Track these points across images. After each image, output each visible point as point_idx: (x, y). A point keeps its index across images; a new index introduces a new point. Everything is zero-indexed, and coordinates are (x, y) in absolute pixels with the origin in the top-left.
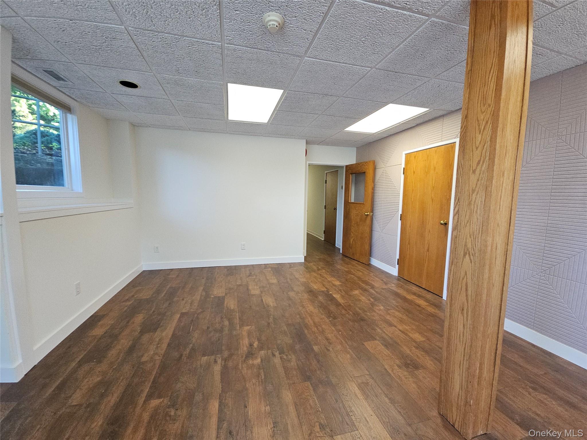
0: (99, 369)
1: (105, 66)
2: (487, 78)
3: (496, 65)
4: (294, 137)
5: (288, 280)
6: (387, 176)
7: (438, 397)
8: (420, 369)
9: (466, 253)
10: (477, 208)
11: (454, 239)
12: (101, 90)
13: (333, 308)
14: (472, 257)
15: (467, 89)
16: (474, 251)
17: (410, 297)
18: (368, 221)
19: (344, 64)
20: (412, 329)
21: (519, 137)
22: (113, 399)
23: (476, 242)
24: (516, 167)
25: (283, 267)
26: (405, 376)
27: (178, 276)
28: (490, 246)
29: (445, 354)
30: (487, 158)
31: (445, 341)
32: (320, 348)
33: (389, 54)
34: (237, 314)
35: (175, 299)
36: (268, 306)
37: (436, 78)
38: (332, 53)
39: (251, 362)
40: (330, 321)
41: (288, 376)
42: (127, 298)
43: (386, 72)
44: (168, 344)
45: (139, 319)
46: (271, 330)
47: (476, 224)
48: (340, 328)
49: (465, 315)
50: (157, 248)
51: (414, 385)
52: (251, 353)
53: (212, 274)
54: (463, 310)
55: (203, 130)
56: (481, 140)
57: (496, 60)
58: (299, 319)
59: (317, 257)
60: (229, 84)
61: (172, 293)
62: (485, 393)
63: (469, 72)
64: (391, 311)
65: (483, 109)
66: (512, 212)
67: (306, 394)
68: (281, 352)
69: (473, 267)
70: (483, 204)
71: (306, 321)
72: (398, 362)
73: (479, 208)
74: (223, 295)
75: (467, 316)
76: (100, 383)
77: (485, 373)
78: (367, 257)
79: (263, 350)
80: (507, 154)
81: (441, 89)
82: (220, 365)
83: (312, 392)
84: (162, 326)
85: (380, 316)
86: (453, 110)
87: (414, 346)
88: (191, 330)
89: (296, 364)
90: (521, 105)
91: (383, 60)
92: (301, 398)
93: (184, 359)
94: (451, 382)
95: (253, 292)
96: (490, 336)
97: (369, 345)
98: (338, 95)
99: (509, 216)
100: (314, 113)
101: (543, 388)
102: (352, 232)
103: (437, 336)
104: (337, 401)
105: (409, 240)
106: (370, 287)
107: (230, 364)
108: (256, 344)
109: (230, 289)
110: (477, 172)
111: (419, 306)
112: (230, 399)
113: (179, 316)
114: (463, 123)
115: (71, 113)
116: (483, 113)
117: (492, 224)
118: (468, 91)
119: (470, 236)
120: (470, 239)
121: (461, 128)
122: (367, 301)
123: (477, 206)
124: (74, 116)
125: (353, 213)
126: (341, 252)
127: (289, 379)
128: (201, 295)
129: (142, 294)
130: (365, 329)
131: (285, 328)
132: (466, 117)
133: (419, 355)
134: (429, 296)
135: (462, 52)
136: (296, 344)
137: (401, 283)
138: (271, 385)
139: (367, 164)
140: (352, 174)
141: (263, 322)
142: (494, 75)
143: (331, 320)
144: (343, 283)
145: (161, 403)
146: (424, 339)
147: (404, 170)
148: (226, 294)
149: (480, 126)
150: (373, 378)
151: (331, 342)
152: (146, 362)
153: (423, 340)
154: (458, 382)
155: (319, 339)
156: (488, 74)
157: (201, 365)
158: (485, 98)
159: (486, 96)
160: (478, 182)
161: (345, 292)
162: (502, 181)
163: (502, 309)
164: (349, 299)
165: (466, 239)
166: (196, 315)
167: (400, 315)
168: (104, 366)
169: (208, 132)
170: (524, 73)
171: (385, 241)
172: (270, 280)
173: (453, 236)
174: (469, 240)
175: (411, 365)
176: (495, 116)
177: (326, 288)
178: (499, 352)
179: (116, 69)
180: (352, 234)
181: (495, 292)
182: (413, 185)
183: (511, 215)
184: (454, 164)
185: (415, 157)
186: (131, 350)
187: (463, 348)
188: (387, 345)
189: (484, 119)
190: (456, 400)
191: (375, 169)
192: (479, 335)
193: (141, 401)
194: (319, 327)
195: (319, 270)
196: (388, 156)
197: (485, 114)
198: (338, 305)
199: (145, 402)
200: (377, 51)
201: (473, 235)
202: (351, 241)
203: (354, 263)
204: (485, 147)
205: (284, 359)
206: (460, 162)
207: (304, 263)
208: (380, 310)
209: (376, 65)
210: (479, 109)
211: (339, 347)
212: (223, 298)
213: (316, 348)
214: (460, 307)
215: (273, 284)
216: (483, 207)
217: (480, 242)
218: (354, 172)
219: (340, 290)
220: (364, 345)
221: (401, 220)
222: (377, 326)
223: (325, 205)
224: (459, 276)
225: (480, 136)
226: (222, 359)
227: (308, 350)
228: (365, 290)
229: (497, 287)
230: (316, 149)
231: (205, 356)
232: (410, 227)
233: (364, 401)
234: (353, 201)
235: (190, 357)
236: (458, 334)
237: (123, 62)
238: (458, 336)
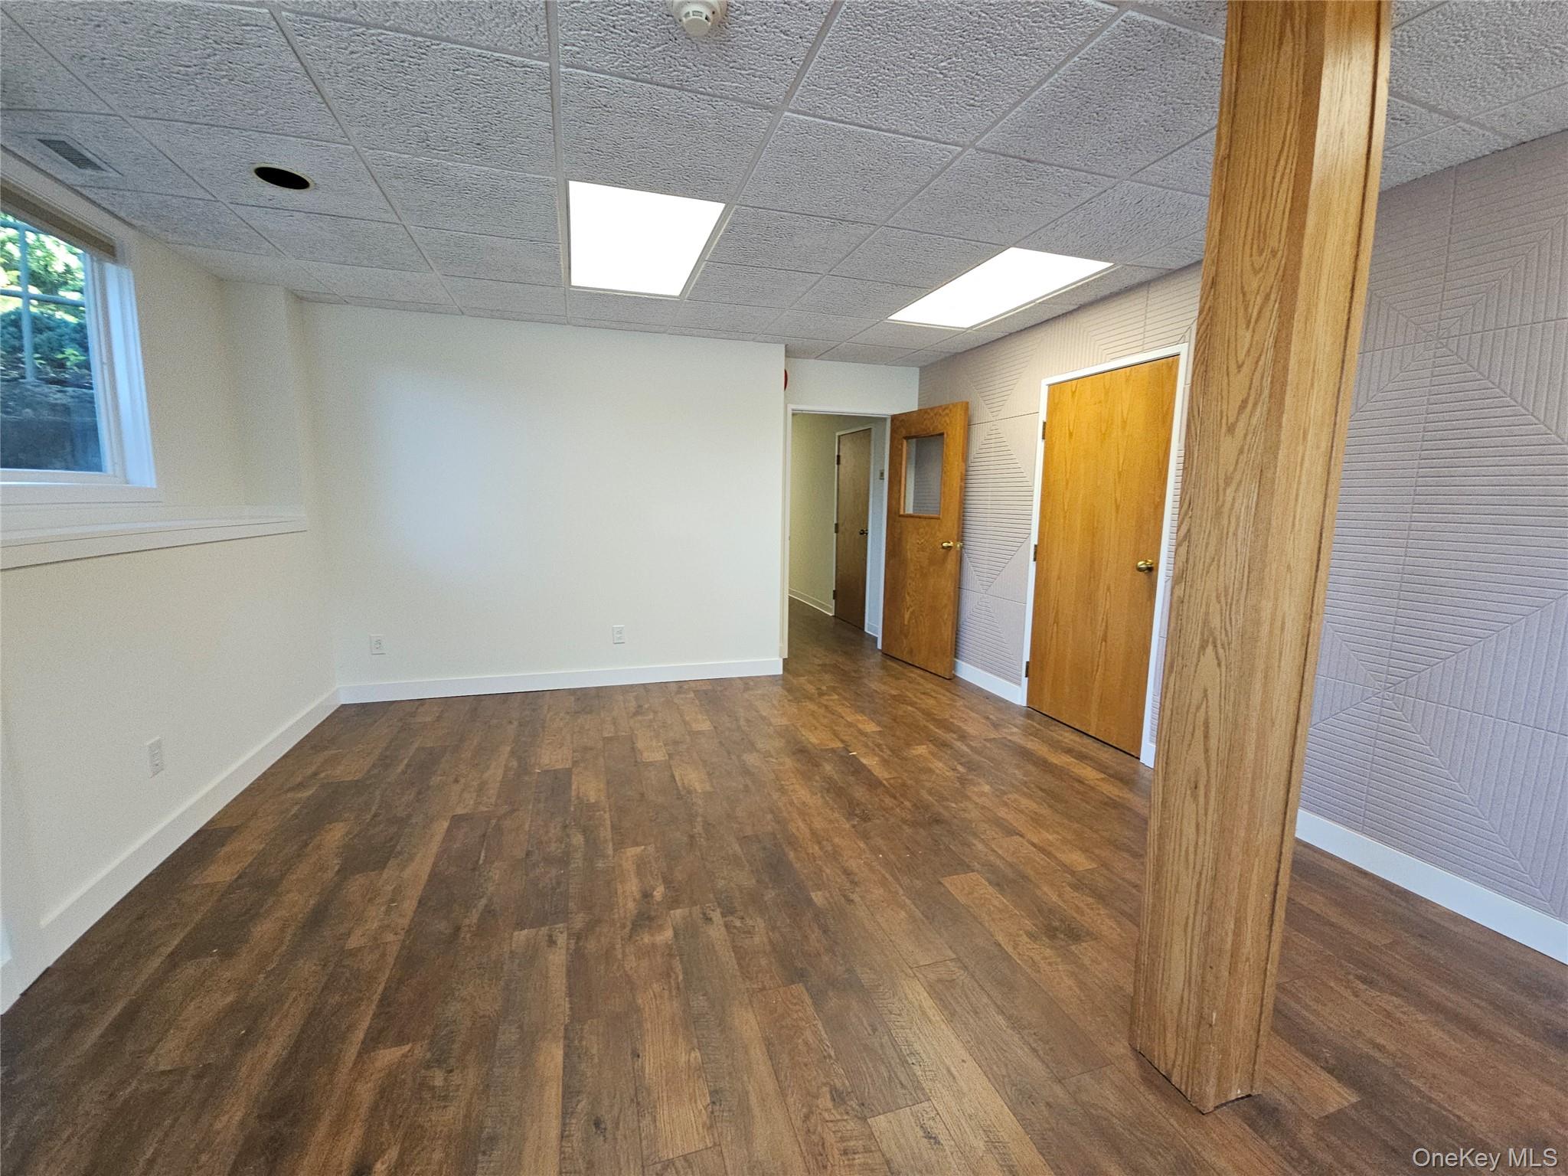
0: (228, 974)
1: (212, 123)
2: (1269, 179)
3: (1293, 142)
4: (752, 336)
5: (742, 722)
6: (998, 445)
7: (1129, 1009)
8: (1083, 941)
9: (1208, 641)
10: (1238, 525)
11: (1177, 607)
12: (201, 194)
13: (860, 793)
14: (1221, 651)
15: (1217, 212)
16: (1227, 635)
17: (1058, 759)
18: (951, 565)
19: (891, 135)
20: (1065, 841)
21: (1346, 339)
22: (273, 1050)
23: (1233, 613)
24: (1336, 416)
25: (726, 689)
26: (1045, 958)
27: (439, 718)
28: (1268, 623)
29: (1148, 899)
30: (1266, 392)
31: (1150, 867)
32: (828, 895)
33: (1010, 110)
34: (607, 816)
35: (435, 780)
36: (689, 792)
37: (1133, 178)
38: (858, 102)
39: (647, 939)
40: (854, 826)
41: (748, 972)
42: (299, 779)
43: (1002, 158)
44: (420, 902)
45: (336, 835)
46: (698, 854)
47: (1234, 567)
48: (879, 842)
49: (1202, 800)
50: (379, 642)
51: (1070, 982)
52: (646, 916)
53: (534, 710)
54: (1196, 788)
55: (503, 315)
56: (1251, 345)
57: (1293, 131)
58: (773, 824)
59: (817, 661)
60: (573, 185)
61: (426, 764)
62: (1246, 994)
63: (1222, 162)
64: (1010, 796)
65: (1259, 261)
66: (1324, 535)
67: (795, 1016)
68: (728, 911)
69: (1223, 678)
70: (1253, 513)
71: (792, 828)
72: (1028, 923)
73: (1241, 524)
74: (567, 767)
75: (1207, 803)
76: (233, 1009)
77: (1248, 943)
78: (948, 660)
79: (678, 908)
80: (1316, 384)
81: (1144, 210)
82: (564, 951)
83: (811, 1010)
84: (400, 853)
85: (982, 809)
86: (1174, 266)
87: (1070, 885)
88: (481, 862)
89: (765, 940)
90: (1355, 253)
91: (996, 123)
92: (783, 1027)
93: (464, 938)
94: (1164, 970)
95: (649, 756)
96: (1262, 851)
97: (956, 885)
98: (874, 222)
99: (1317, 546)
100: (807, 270)
101: (1389, 977)
102: (908, 594)
103: (1125, 855)
104: (875, 1030)
105: (1057, 612)
106: (955, 736)
107: (591, 946)
108: (659, 893)
109: (586, 749)
110: (1240, 430)
111: (1081, 782)
112: (592, 1037)
113: (446, 824)
114: (1204, 298)
115: (115, 261)
116: (1258, 273)
117: (1274, 566)
118: (1220, 213)
119: (1218, 597)
120: (1218, 606)
121: (1200, 313)
122: (948, 774)
123: (1238, 518)
124: (124, 271)
125: (911, 543)
126: (879, 646)
127: (751, 979)
128: (507, 769)
129: (341, 768)
130: (945, 844)
131: (737, 847)
132: (1214, 283)
133: (1081, 905)
134: (1106, 755)
135: (1204, 109)
136: (767, 888)
137: (1035, 724)
138: (703, 995)
139: (947, 411)
140: (907, 438)
141: (678, 834)
142: (1288, 171)
143: (856, 823)
144: (886, 727)
145: (405, 1056)
146: (1094, 865)
147: (1044, 429)
148: (575, 763)
149: (1250, 310)
150: (965, 968)
151: (856, 880)
152: (359, 949)
153: (1091, 867)
154: (1182, 969)
155: (827, 875)
156: (1271, 168)
157: (511, 952)
158: (1262, 233)
159: (1265, 229)
160: (1241, 457)
161: (891, 751)
162: (1300, 455)
163: (1293, 782)
164: (902, 767)
165: (1208, 605)
166: (494, 822)
167: (1034, 806)
168: (241, 965)
169: (514, 319)
170: (1364, 167)
171: (993, 615)
172: (694, 725)
173: (1175, 598)
174: (1215, 607)
175: (1062, 932)
176: (1289, 279)
177: (843, 741)
178: (1282, 892)
179: (245, 133)
180: (908, 598)
181: (1278, 739)
182: (1069, 467)
183: (1320, 543)
184: (1173, 411)
185: (1074, 393)
186: (316, 919)
187: (1195, 883)
188: (1000, 882)
189: (1258, 290)
190: (1176, 1012)
191: (968, 425)
192: (1236, 850)
193: (351, 1052)
194: (825, 843)
195: (821, 694)
196: (1003, 389)
197: (1261, 274)
198: (874, 784)
199: (360, 1055)
200: (980, 98)
201: (1226, 596)
202: (907, 616)
203: (915, 674)
204: (1261, 363)
205: (735, 927)
206: (1195, 404)
207: (783, 677)
208: (982, 794)
209: (977, 139)
210: (1247, 263)
211: (878, 892)
212: (568, 772)
213: (818, 897)
214: (1189, 781)
215: (699, 733)
216: (1252, 523)
217: (1242, 612)
218: (913, 434)
219: (879, 746)
220: (941, 883)
221: (1035, 560)
222: (975, 835)
223: (835, 522)
224: (1188, 701)
225: (1248, 335)
226: (569, 935)
227: (797, 904)
228: (944, 745)
229: (1281, 727)
230: (811, 370)
231: (523, 929)
232: (1059, 578)
233: (943, 1026)
234: (910, 510)
235: (482, 930)
236: (1184, 849)
237: (262, 112)
238: (1183, 853)
